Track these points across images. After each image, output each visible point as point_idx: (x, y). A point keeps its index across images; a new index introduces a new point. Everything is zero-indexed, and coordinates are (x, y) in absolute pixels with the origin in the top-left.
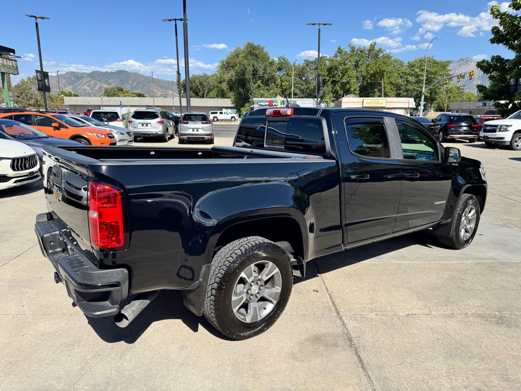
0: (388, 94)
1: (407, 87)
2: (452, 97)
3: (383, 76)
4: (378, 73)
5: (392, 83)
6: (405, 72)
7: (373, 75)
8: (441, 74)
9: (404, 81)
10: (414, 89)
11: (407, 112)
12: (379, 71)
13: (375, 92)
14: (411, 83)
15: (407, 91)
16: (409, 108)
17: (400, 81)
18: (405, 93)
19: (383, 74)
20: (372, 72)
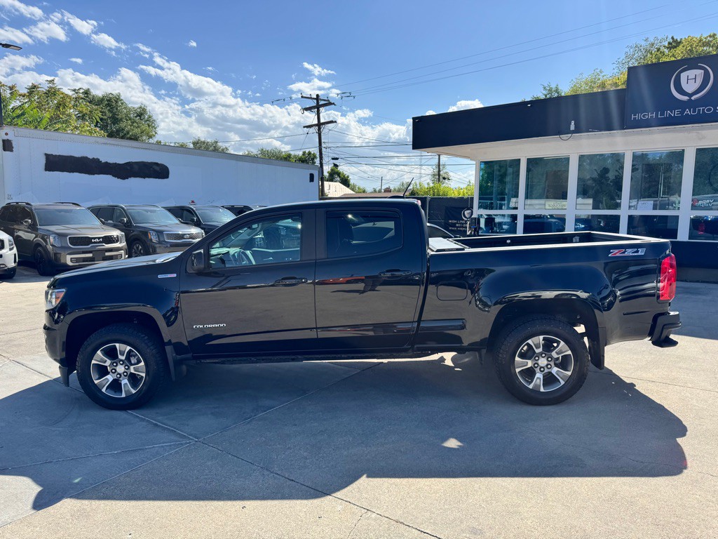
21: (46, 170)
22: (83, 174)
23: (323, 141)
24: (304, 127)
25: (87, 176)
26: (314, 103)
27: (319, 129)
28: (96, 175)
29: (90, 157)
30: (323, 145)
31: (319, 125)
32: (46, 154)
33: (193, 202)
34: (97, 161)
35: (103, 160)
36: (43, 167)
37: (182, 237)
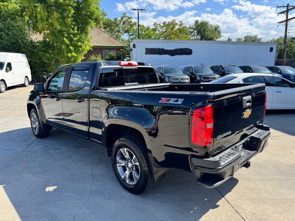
21: (145, 54)
22: (158, 55)
23: (288, 29)
24: (278, 23)
25: (159, 55)
26: (285, 9)
27: (287, 23)
28: (163, 55)
29: (161, 48)
30: (288, 31)
31: (287, 20)
32: (146, 48)
33: (202, 64)
34: (163, 49)
35: (166, 49)
36: (145, 53)
37: (177, 79)
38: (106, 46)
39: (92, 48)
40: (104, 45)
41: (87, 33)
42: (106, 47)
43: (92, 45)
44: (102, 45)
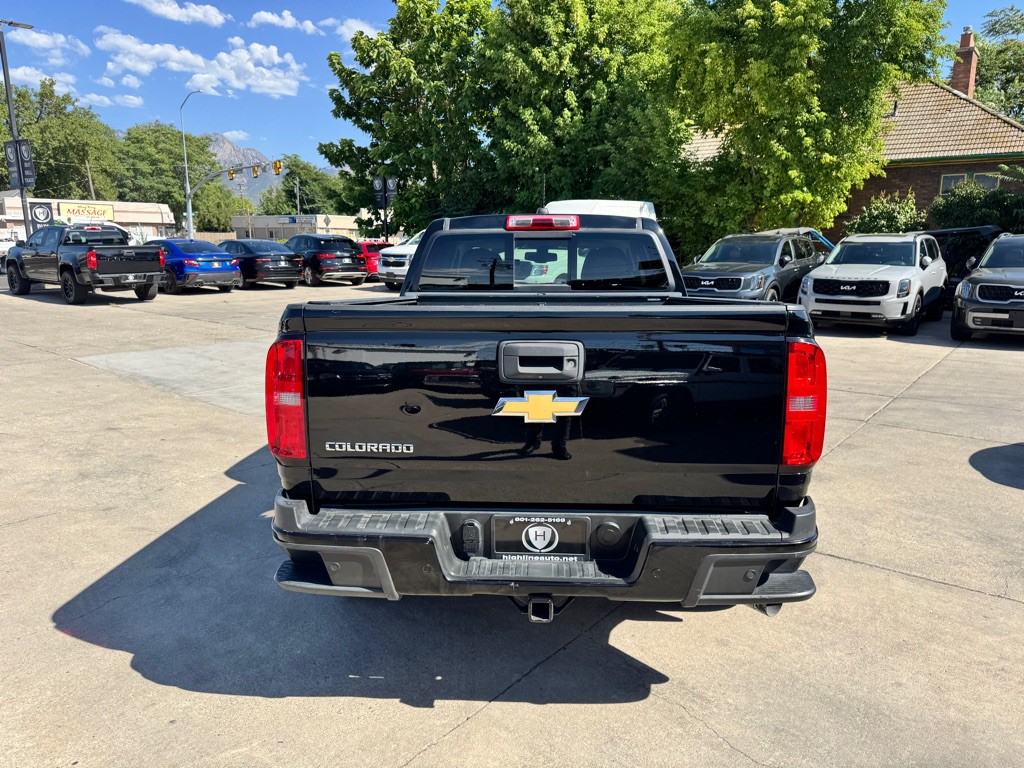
0: (103, 193)
1: (138, 182)
2: (223, 206)
3: (86, 154)
4: (72, 147)
5: (106, 171)
6: (128, 152)
7: (61, 151)
8: (200, 160)
9: (128, 170)
10: (152, 188)
11: (161, 232)
12: (74, 144)
13: (70, 188)
14: (143, 175)
15: (138, 189)
16: (163, 224)
17: (121, 169)
18: (135, 194)
19: (83, 150)
20: (56, 144)
38: (956, 158)
39: (885, 169)
40: (946, 154)
41: (870, 117)
42: (953, 162)
43: (886, 159)
44: (938, 155)
